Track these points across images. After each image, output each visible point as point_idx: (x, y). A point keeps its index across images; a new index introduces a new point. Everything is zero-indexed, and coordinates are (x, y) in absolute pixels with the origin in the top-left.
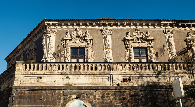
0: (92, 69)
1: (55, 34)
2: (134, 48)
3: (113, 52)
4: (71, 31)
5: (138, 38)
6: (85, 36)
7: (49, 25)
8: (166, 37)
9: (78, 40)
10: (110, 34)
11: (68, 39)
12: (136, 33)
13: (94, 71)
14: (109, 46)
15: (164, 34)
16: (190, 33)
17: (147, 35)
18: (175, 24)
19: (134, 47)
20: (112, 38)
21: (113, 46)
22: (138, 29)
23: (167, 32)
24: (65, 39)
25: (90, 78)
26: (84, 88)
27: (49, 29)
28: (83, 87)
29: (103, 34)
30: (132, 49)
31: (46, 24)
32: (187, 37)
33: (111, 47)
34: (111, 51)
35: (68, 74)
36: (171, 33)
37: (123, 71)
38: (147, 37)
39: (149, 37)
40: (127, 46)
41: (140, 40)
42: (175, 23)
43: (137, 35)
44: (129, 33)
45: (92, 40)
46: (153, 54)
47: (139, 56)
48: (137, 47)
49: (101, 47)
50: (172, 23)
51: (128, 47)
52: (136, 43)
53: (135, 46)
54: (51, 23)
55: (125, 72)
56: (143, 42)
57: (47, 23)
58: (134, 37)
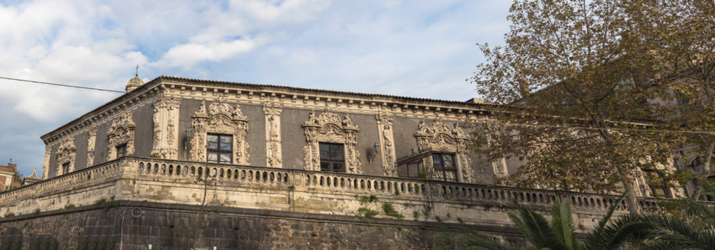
0: (258, 178)
1: (178, 106)
2: (320, 143)
3: (282, 148)
4: (208, 103)
5: (328, 126)
6: (233, 115)
7: (169, 86)
8: (379, 127)
9: (221, 121)
10: (279, 114)
11: (203, 118)
12: (325, 117)
13: (261, 182)
14: (277, 136)
15: (374, 121)
16: (424, 124)
17: (344, 121)
18: (397, 104)
19: (320, 141)
20: (281, 122)
21: (282, 137)
22: (329, 108)
23: (381, 118)
24: (197, 118)
25: (254, 194)
26: (244, 212)
27: (168, 93)
28: (243, 209)
29: (266, 113)
30: (317, 145)
31: (163, 86)
32: (418, 132)
33: (279, 138)
34: (279, 146)
35: (217, 184)
36: (390, 121)
37: (312, 186)
38: (346, 125)
39: (349, 125)
40: (308, 139)
41: (332, 129)
42: (397, 102)
43: (326, 121)
44: (313, 115)
45: (246, 122)
46: (354, 157)
47: (329, 158)
48: (325, 141)
49: (261, 137)
50: (391, 102)
51: (310, 141)
52: (325, 135)
53: (323, 141)
54: (173, 84)
55: (314, 189)
56: (338, 134)
57: (165, 85)
58: (322, 124)
